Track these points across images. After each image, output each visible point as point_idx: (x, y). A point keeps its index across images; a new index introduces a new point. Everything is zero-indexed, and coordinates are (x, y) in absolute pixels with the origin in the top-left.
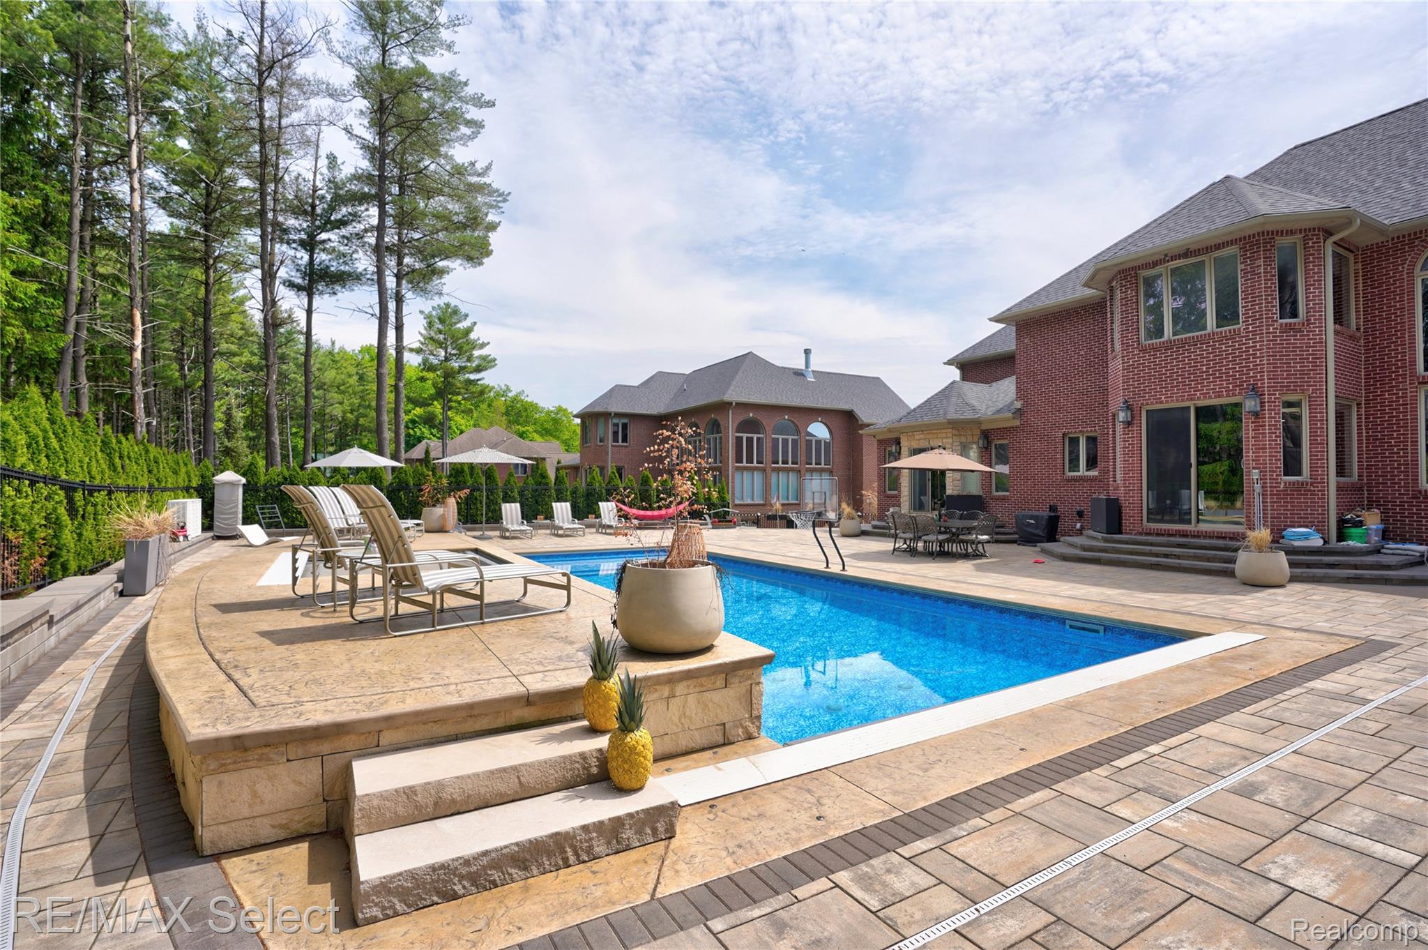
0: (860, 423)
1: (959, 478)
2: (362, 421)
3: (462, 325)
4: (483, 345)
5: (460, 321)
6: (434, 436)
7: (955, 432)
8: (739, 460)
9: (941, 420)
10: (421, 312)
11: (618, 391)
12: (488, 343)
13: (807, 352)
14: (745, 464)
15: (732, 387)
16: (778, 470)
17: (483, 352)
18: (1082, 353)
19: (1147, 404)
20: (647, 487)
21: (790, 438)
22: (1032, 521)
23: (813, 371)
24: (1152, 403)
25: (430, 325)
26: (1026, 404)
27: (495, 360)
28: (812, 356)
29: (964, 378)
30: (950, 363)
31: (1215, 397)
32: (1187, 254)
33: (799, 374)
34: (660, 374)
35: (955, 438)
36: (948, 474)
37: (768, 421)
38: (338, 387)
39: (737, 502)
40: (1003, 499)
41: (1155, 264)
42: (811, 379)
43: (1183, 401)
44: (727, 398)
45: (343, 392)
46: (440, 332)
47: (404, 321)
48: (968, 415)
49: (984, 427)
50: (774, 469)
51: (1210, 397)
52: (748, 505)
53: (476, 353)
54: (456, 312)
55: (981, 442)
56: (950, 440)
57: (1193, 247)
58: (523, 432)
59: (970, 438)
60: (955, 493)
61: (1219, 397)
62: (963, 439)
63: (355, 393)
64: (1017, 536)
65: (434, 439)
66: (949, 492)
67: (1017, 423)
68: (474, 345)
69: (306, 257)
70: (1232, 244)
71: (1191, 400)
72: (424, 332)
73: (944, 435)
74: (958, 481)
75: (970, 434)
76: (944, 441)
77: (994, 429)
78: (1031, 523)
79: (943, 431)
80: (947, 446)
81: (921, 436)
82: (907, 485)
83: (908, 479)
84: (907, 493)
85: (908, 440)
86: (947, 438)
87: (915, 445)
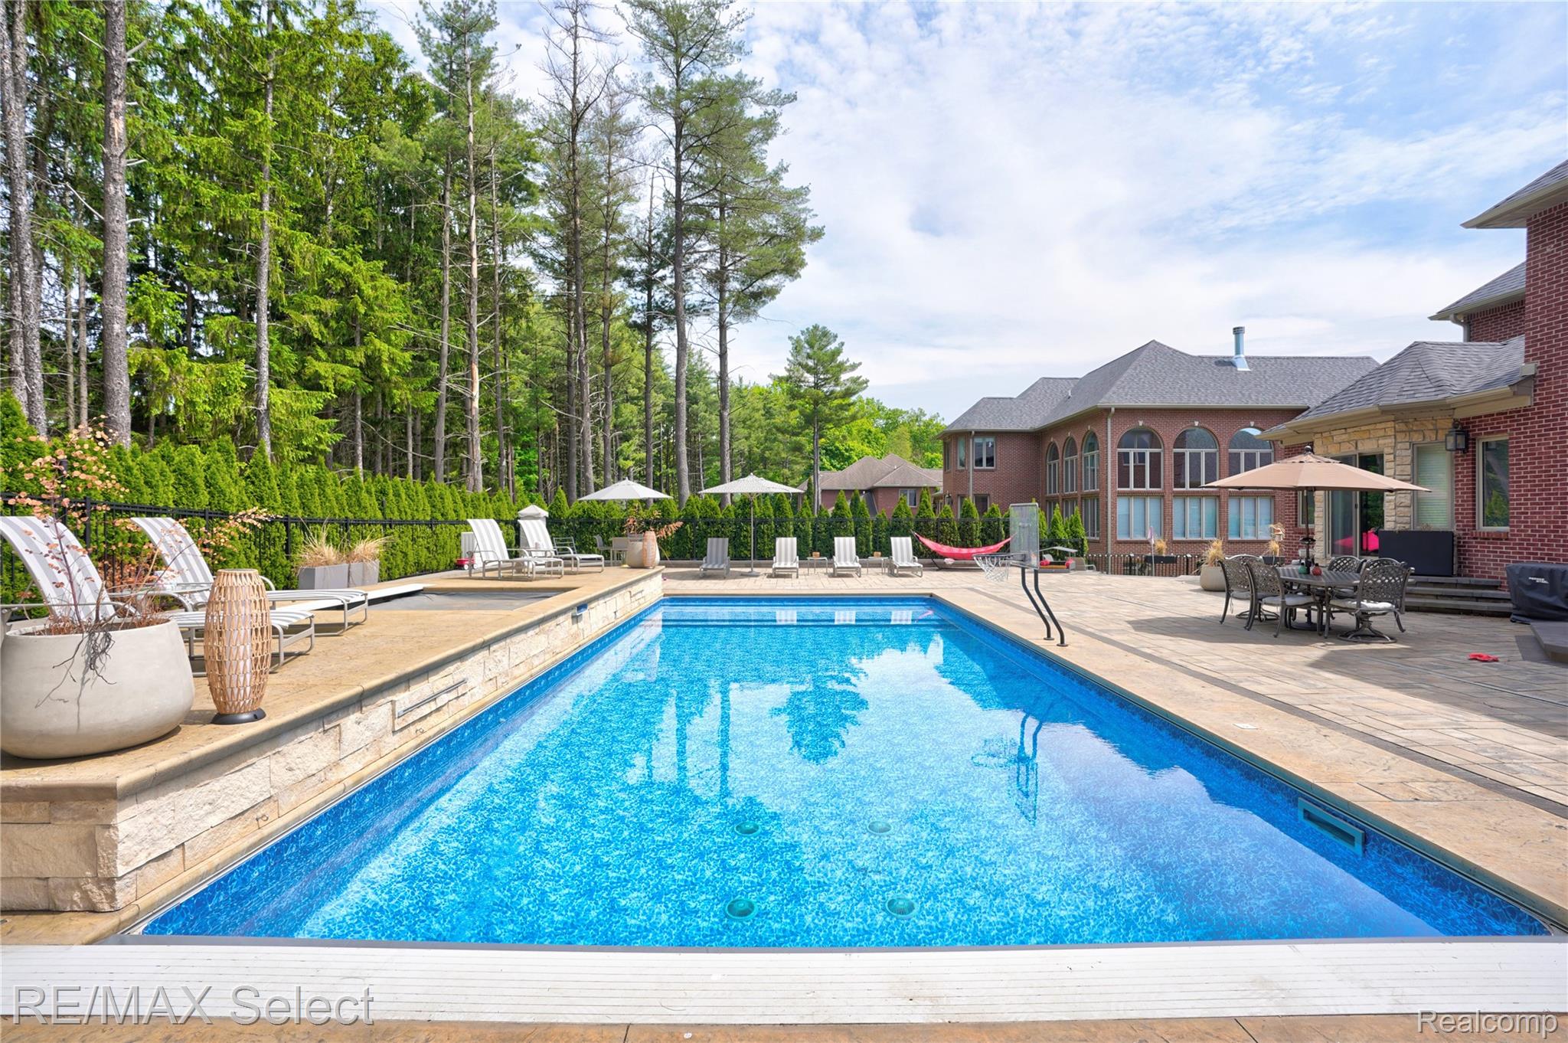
1: (1407, 502)
2: (767, 454)
3: (833, 346)
4: (854, 367)
5: (829, 343)
6: (834, 467)
7: (1401, 426)
8: (1123, 481)
9: (1371, 407)
10: (790, 338)
11: (987, 404)
12: (860, 364)
13: (1238, 331)
14: (1132, 488)
15: (1114, 389)
16: (1184, 496)
17: (854, 374)
20: (968, 519)
21: (1203, 452)
22: (1543, 581)
23: (1247, 358)
25: (797, 349)
26: (1547, 366)
27: (866, 382)
28: (1246, 337)
29: (1470, 337)
33: (1226, 363)
34: (1045, 380)
35: (1400, 437)
36: (1388, 497)
37: (1168, 432)
38: (744, 422)
39: (1120, 538)
40: (1498, 538)
42: (1244, 368)
44: (1103, 403)
45: (750, 427)
46: (809, 357)
47: (728, 346)
48: (1425, 395)
49: (1460, 415)
50: (1177, 495)
52: (1136, 542)
53: (844, 377)
54: (825, 334)
55: (1451, 440)
56: (1395, 440)
58: (932, 459)
59: (1431, 436)
60: (1399, 527)
62: (1417, 438)
63: (760, 427)
64: (1510, 605)
65: (834, 470)
66: (1388, 526)
67: (1527, 402)
68: (842, 368)
69: (645, 296)
72: (791, 358)
73: (1382, 433)
74: (1407, 509)
75: (1431, 427)
76: (1381, 442)
77: (1480, 417)
78: (1540, 584)
79: (1379, 426)
80: (1386, 450)
81: (1344, 437)
82: (1321, 514)
83: (1323, 505)
84: (1321, 528)
85: (1323, 444)
86: (1385, 437)
87: (1334, 451)
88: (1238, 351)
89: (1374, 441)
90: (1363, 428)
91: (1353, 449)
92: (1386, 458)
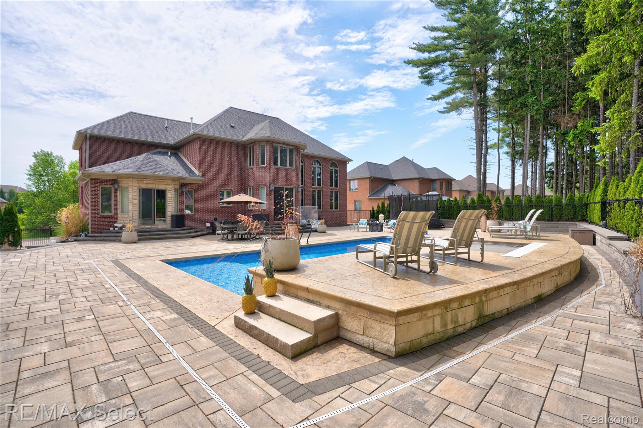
19: (275, 185)
24: (277, 185)
32: (287, 144)
35: (172, 185)
41: (278, 143)
43: (283, 185)
51: (289, 186)
56: (170, 186)
60: (172, 213)
61: (291, 186)
62: (175, 186)
66: (169, 213)
70: (293, 146)
71: (285, 186)
73: (166, 183)
75: (177, 184)
76: (166, 186)
77: (187, 183)
79: (166, 181)
80: (168, 189)
81: (149, 181)
82: (137, 209)
83: (137, 206)
84: (137, 215)
85: (138, 183)
86: (168, 185)
87: (144, 186)
89: (164, 186)
90: (158, 180)
91: (154, 187)
92: (167, 191)
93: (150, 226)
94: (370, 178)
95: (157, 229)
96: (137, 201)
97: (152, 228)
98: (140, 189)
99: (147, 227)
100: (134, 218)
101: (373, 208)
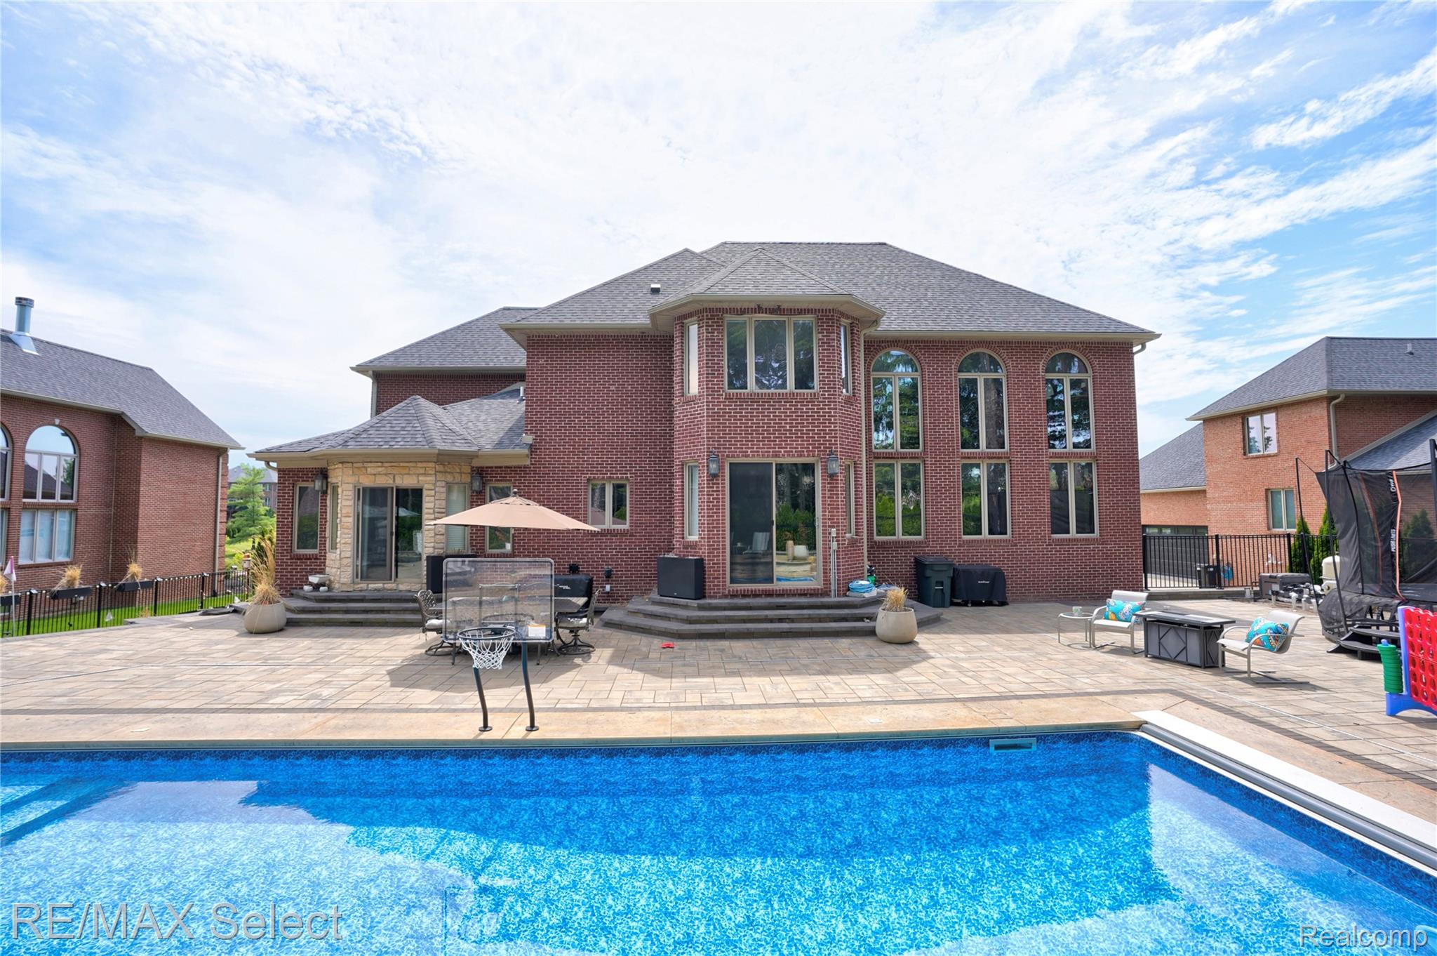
0: (138, 433)
1: (443, 531)
7: (441, 468)
13: (23, 304)
18: (613, 388)
19: (733, 456)
23: (34, 340)
24: (738, 456)
28: (34, 315)
30: (360, 369)
31: (798, 456)
32: (777, 310)
35: (440, 476)
36: (427, 526)
41: (743, 312)
42: (29, 349)
43: (768, 456)
48: (460, 447)
49: (476, 463)
51: (793, 456)
56: (432, 479)
57: (785, 306)
59: (457, 478)
60: (435, 551)
61: (801, 456)
62: (449, 478)
66: (428, 551)
70: (812, 313)
71: (776, 456)
73: (422, 471)
74: (442, 537)
75: (458, 471)
76: (421, 478)
77: (492, 467)
78: (566, 590)
79: (419, 465)
80: (426, 486)
81: (380, 469)
82: (350, 541)
83: (351, 532)
84: (349, 554)
85: (354, 474)
86: (425, 474)
87: (367, 482)
88: (22, 324)
89: (415, 477)
90: (402, 464)
91: (391, 482)
92: (425, 493)
93: (379, 585)
94: (1330, 398)
95: (395, 595)
96: (351, 520)
97: (384, 589)
98: (359, 490)
99: (372, 586)
100: (345, 562)
101: (1304, 527)
